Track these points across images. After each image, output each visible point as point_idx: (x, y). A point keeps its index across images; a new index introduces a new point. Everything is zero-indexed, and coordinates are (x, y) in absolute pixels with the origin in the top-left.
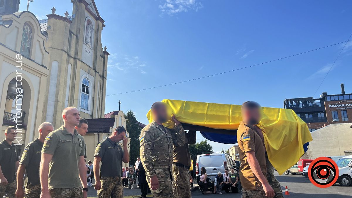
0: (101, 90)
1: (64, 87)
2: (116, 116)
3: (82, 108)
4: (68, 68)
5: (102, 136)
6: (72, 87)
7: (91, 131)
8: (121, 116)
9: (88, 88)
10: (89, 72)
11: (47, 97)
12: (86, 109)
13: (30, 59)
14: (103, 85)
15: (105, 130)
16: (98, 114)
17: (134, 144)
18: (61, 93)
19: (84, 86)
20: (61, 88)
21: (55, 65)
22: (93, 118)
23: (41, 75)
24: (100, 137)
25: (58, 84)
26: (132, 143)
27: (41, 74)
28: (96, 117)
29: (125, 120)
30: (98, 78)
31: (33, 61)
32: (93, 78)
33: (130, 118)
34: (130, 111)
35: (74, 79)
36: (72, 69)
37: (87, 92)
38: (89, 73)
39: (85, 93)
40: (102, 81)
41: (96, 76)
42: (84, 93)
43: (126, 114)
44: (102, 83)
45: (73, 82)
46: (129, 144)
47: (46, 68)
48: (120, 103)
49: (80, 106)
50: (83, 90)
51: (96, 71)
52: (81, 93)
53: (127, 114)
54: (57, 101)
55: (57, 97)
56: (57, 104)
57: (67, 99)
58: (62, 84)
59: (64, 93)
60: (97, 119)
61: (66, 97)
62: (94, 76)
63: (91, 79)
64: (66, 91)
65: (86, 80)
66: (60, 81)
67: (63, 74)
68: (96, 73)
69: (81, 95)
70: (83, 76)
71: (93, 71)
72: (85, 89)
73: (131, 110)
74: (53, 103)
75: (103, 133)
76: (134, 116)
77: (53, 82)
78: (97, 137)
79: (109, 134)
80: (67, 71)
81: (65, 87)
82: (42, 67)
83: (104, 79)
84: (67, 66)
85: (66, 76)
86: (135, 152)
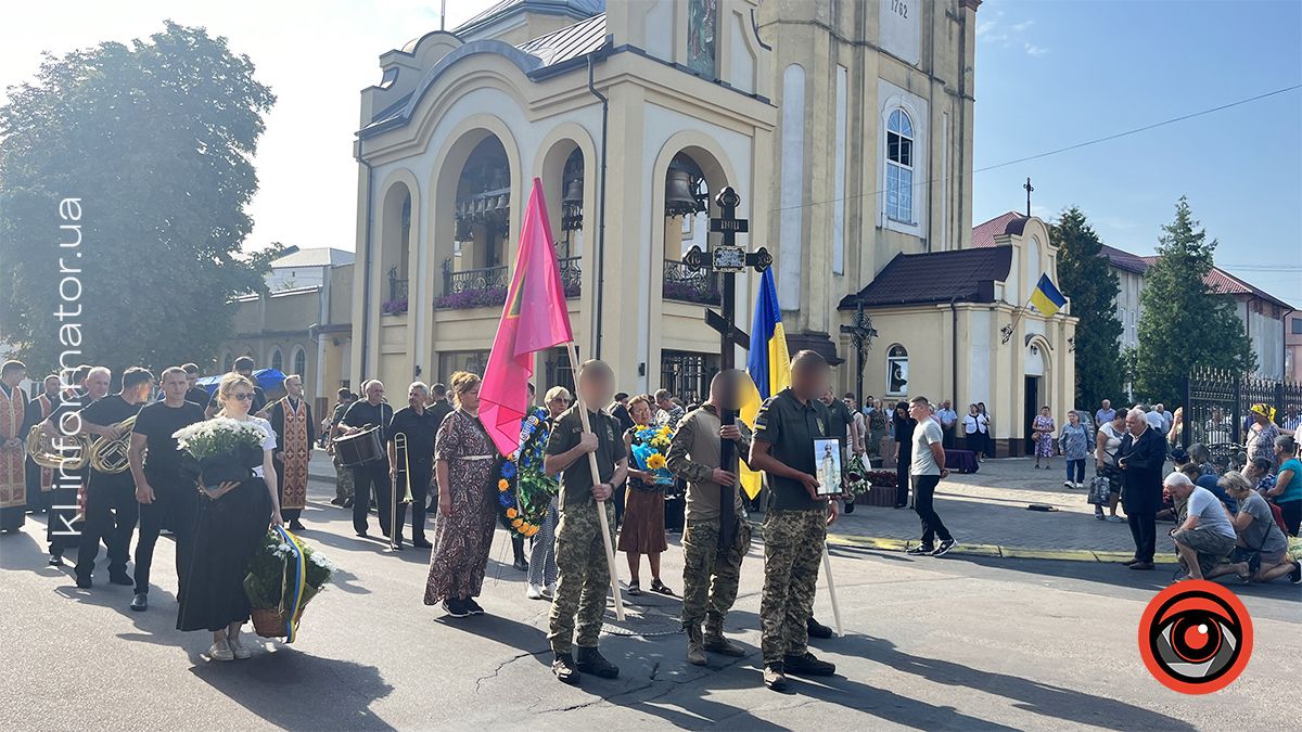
0: (957, 146)
1: (828, 153)
2: (1015, 240)
3: (892, 216)
4: (835, 82)
5: (968, 312)
6: (854, 147)
7: (928, 297)
8: (1036, 238)
9: (907, 144)
10: (909, 84)
11: (777, 191)
12: (905, 220)
13: (718, 82)
14: (962, 124)
15: (975, 291)
16: (949, 233)
17: (1093, 334)
18: (819, 173)
19: (892, 138)
20: (820, 157)
21: (794, 78)
22: (933, 251)
23: (754, 127)
24: (960, 316)
25: (808, 144)
26: (1083, 333)
27: (752, 126)
28: (941, 245)
29: (1054, 251)
30: (944, 102)
31: (728, 86)
32: (925, 104)
33: (1074, 238)
34: (1072, 212)
35: (857, 119)
36: (850, 88)
37: (905, 161)
38: (909, 88)
39: (899, 164)
40: (957, 109)
41: (934, 96)
42: (895, 163)
43: (1057, 224)
44: (957, 119)
45: (854, 129)
46: (1070, 341)
47: (767, 101)
48: (1029, 188)
49: (884, 212)
50: (893, 155)
51: (932, 79)
52: (885, 164)
53: (1060, 223)
54: (808, 202)
55: (807, 189)
56: (811, 212)
57: (839, 193)
58: (821, 143)
59: (830, 174)
60: (946, 253)
61: (837, 185)
62: (928, 97)
63: (916, 109)
64: (833, 165)
65: (899, 115)
66: (814, 135)
67: (820, 107)
68: (936, 83)
69: (885, 171)
70: (889, 102)
71: (925, 79)
72: (899, 149)
73: (1075, 206)
74: (797, 212)
75: (972, 304)
76: (1088, 229)
77: (793, 137)
78: (949, 315)
79: (992, 305)
80: (835, 96)
81: (830, 153)
82: (752, 100)
83: (966, 100)
84: (832, 76)
85: (832, 113)
86: (1099, 363)
